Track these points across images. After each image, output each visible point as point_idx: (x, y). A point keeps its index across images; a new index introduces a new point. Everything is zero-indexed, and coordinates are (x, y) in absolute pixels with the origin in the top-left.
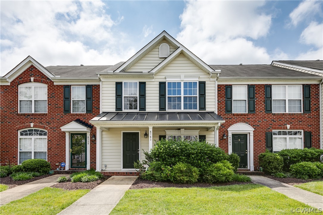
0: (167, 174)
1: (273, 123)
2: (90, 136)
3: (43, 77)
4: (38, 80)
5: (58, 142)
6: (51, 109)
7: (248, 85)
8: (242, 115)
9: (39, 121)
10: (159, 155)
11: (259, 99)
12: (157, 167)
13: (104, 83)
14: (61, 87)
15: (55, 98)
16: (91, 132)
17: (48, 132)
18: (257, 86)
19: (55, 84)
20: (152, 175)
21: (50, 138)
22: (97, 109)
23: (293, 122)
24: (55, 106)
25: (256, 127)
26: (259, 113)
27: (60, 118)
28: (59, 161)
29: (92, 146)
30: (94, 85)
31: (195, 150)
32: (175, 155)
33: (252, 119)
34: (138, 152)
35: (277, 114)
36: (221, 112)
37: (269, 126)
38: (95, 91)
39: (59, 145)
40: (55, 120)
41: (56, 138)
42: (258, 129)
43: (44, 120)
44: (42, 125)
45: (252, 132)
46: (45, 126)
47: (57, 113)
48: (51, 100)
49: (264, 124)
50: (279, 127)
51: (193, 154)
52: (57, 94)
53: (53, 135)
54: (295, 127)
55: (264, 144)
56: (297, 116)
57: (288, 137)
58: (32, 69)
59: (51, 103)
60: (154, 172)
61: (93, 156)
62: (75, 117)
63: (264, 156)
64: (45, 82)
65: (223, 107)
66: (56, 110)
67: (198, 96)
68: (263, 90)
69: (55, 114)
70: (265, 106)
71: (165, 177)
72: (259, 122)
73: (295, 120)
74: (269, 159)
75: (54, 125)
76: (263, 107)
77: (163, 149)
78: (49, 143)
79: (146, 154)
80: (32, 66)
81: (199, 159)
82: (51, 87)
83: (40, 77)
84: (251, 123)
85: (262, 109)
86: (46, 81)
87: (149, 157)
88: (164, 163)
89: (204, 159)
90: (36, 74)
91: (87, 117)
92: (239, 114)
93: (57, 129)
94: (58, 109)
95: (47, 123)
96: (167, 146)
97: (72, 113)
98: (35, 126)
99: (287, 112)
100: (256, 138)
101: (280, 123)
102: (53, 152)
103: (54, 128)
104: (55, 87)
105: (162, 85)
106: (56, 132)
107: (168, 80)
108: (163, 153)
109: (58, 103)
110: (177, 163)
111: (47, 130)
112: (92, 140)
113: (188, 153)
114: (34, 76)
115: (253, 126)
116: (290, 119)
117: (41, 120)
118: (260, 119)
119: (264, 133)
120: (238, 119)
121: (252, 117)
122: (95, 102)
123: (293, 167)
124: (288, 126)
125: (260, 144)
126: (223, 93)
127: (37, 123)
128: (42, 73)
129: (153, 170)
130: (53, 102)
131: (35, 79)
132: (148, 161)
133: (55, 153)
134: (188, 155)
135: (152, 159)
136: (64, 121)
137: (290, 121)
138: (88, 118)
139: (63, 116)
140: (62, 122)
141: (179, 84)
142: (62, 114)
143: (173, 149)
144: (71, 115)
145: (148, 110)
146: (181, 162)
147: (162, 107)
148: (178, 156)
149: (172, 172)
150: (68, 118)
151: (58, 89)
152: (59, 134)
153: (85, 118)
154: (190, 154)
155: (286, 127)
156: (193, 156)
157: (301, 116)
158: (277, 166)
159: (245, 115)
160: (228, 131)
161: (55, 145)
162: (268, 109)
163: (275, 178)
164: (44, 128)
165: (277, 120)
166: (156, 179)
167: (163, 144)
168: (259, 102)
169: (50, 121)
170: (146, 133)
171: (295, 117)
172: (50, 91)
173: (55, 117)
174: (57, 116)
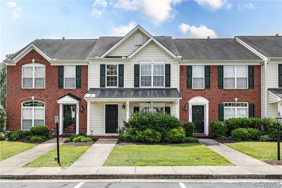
0: (140, 136)
1: (224, 97)
2: (79, 107)
3: (42, 59)
4: (38, 61)
5: (54, 112)
6: (48, 85)
7: (205, 66)
8: (200, 90)
9: (39, 95)
10: (134, 123)
11: (214, 77)
12: (133, 131)
13: (91, 65)
14: (56, 67)
15: (51, 76)
16: (79, 104)
17: (46, 104)
18: (212, 67)
19: (51, 65)
20: (129, 137)
21: (47, 108)
22: (85, 85)
23: (240, 96)
24: (51, 82)
25: (211, 100)
26: (213, 89)
27: (55, 93)
28: (54, 128)
29: (80, 115)
30: (83, 66)
31: (158, 120)
32: (145, 123)
33: (208, 93)
34: (117, 120)
35: (228, 89)
36: (183, 87)
37: (221, 99)
38: (84, 70)
39: (54, 114)
40: (51, 94)
41: (52, 108)
42: (212, 101)
43: (42, 94)
44: (41, 98)
45: (208, 104)
46: (43, 99)
47: (53, 88)
48: (48, 78)
49: (217, 98)
50: (229, 100)
51: (157, 123)
52: (53, 72)
53: (50, 106)
54: (242, 100)
55: (217, 113)
56: (243, 91)
57: (236, 108)
58: (33, 52)
59: (48, 80)
60: (131, 135)
61: (81, 123)
62: (67, 91)
63: (213, 123)
64: (43, 63)
65: (185, 84)
66: (52, 86)
67: (164, 75)
68: (216, 70)
69: (51, 89)
70: (218, 83)
71: (138, 138)
72: (214, 95)
73: (242, 94)
74: (216, 126)
75: (51, 98)
76: (216, 84)
77: (137, 119)
78: (47, 113)
79: (125, 122)
80: (33, 50)
81: (162, 126)
82: (49, 67)
83: (40, 59)
84: (207, 97)
85: (215, 85)
86: (45, 62)
87: (127, 125)
88: (137, 129)
89: (165, 126)
90: (36, 57)
91: (76, 91)
92: (198, 89)
93: (53, 102)
94: (54, 85)
95: (44, 96)
96: (139, 117)
97: (64, 88)
98: (35, 99)
100: (211, 109)
101: (230, 97)
102: (49, 120)
103: (51, 100)
104: (51, 67)
105: (137, 67)
106: (52, 104)
107: (141, 63)
108: (137, 122)
109: (54, 80)
110: (146, 129)
111: (45, 102)
112: (81, 111)
113: (154, 122)
114: (35, 58)
115: (208, 99)
116: (237, 93)
117: (40, 94)
118: (214, 93)
119: (217, 105)
120: (196, 93)
121: (207, 92)
122: (83, 79)
123: (234, 132)
124: (236, 99)
125: (214, 113)
126: (185, 73)
127: (37, 96)
128: (41, 56)
129: (130, 134)
130: (50, 79)
131: (35, 60)
132: (125, 127)
133: (51, 121)
134: (154, 124)
135: (129, 126)
136: (58, 95)
137: (238, 95)
138: (78, 93)
139: (58, 90)
140: (56, 96)
141: (150, 66)
142: (57, 89)
143: (144, 119)
144: (64, 90)
145: (125, 87)
146: (149, 128)
147: (137, 84)
148: (147, 124)
149: (143, 135)
150: (62, 93)
151: (54, 69)
152: (55, 105)
153: (75, 93)
154: (155, 123)
155: (235, 100)
156: (157, 124)
157: (247, 91)
158: (222, 131)
159: (202, 90)
160: (188, 103)
161: (51, 114)
162: (221, 85)
163: (219, 140)
164: (43, 100)
165: (227, 94)
166: (132, 140)
167: (137, 116)
168: (214, 79)
169: (47, 95)
170: (124, 105)
171: (241, 92)
172: (47, 70)
173: (51, 92)
174: (53, 90)
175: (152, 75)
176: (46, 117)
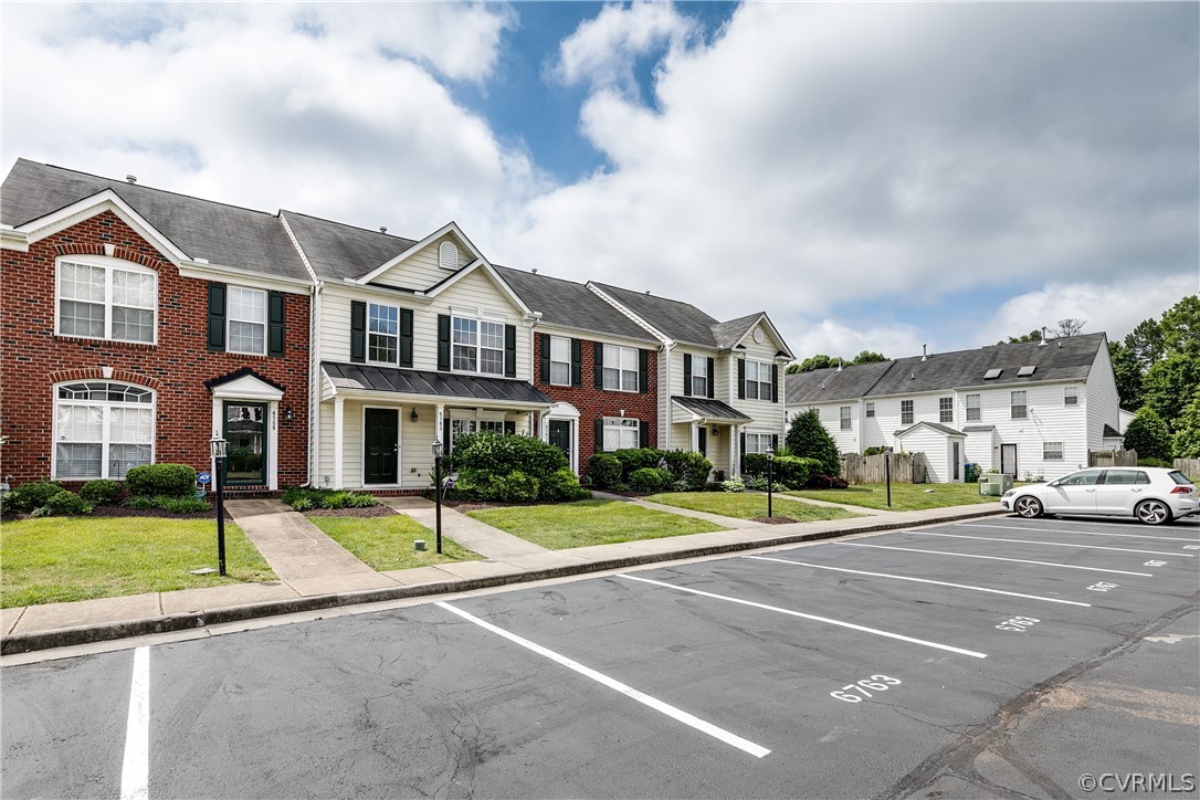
1: (603, 405)
2: (278, 410)
3: (145, 250)
4: (128, 255)
5: (189, 421)
6: (170, 335)
7: (572, 339)
8: (562, 389)
9: (130, 364)
11: (587, 364)
13: (326, 298)
14: (200, 283)
15: (180, 308)
16: (280, 401)
17: (160, 395)
18: (585, 343)
19: (182, 273)
21: (163, 409)
22: (296, 348)
23: (629, 405)
24: (180, 329)
25: (583, 411)
26: (587, 388)
27: (196, 362)
29: (282, 434)
30: (290, 293)
33: (578, 396)
34: (395, 450)
35: (609, 391)
36: (538, 380)
37: (599, 410)
38: (293, 307)
39: (192, 428)
40: (180, 364)
41: (184, 410)
42: (585, 413)
43: (146, 362)
44: (139, 374)
45: (577, 419)
46: (149, 379)
47: (186, 347)
48: (170, 314)
49: (592, 407)
50: (611, 413)
53: (175, 403)
54: (630, 414)
55: (592, 439)
56: (631, 397)
57: (621, 428)
58: (109, 222)
59: (170, 321)
61: (286, 457)
63: (599, 458)
64: (150, 262)
67: (503, 350)
68: (592, 351)
69: (180, 350)
70: (594, 377)
72: (587, 402)
75: (178, 378)
76: (592, 379)
78: (162, 423)
80: (109, 213)
82: (171, 279)
83: (137, 248)
84: (579, 404)
85: (589, 381)
86: (155, 262)
90: (121, 238)
91: (269, 365)
92: (558, 386)
94: (190, 337)
95: (154, 369)
97: (228, 350)
98: (117, 375)
99: (621, 390)
101: (612, 406)
103: (178, 385)
104: (182, 281)
105: (444, 322)
106: (183, 396)
107: (455, 314)
109: (191, 323)
111: (154, 388)
115: (579, 409)
116: (624, 400)
117: (137, 361)
118: (587, 397)
119: (592, 421)
120: (558, 395)
121: (576, 393)
122: (292, 332)
123: (635, 475)
124: (622, 412)
125: (587, 438)
126: (537, 348)
127: (125, 367)
128: (141, 238)
130: (176, 318)
131: (119, 250)
136: (206, 370)
137: (624, 405)
138: (273, 368)
139: (206, 356)
140: (200, 373)
141: (474, 323)
142: (202, 352)
144: (228, 357)
145: (416, 367)
147: (443, 361)
150: (220, 365)
151: (192, 289)
153: (265, 369)
155: (620, 414)
157: (637, 397)
158: (616, 473)
159: (567, 389)
161: (179, 428)
162: (598, 382)
163: (615, 492)
164: (147, 383)
165: (608, 401)
168: (587, 369)
169: (164, 366)
170: (413, 412)
172: (165, 289)
173: (181, 357)
174: (187, 355)
175: (479, 347)
176: (159, 438)
